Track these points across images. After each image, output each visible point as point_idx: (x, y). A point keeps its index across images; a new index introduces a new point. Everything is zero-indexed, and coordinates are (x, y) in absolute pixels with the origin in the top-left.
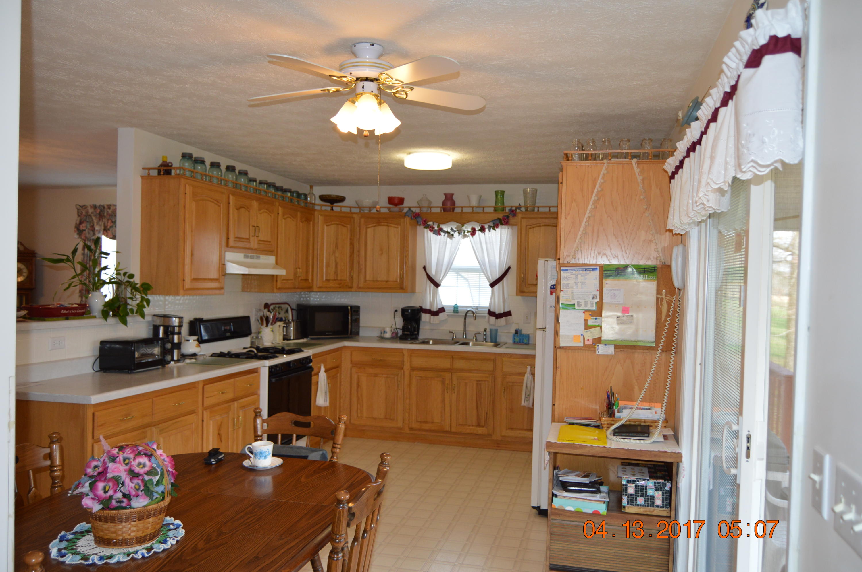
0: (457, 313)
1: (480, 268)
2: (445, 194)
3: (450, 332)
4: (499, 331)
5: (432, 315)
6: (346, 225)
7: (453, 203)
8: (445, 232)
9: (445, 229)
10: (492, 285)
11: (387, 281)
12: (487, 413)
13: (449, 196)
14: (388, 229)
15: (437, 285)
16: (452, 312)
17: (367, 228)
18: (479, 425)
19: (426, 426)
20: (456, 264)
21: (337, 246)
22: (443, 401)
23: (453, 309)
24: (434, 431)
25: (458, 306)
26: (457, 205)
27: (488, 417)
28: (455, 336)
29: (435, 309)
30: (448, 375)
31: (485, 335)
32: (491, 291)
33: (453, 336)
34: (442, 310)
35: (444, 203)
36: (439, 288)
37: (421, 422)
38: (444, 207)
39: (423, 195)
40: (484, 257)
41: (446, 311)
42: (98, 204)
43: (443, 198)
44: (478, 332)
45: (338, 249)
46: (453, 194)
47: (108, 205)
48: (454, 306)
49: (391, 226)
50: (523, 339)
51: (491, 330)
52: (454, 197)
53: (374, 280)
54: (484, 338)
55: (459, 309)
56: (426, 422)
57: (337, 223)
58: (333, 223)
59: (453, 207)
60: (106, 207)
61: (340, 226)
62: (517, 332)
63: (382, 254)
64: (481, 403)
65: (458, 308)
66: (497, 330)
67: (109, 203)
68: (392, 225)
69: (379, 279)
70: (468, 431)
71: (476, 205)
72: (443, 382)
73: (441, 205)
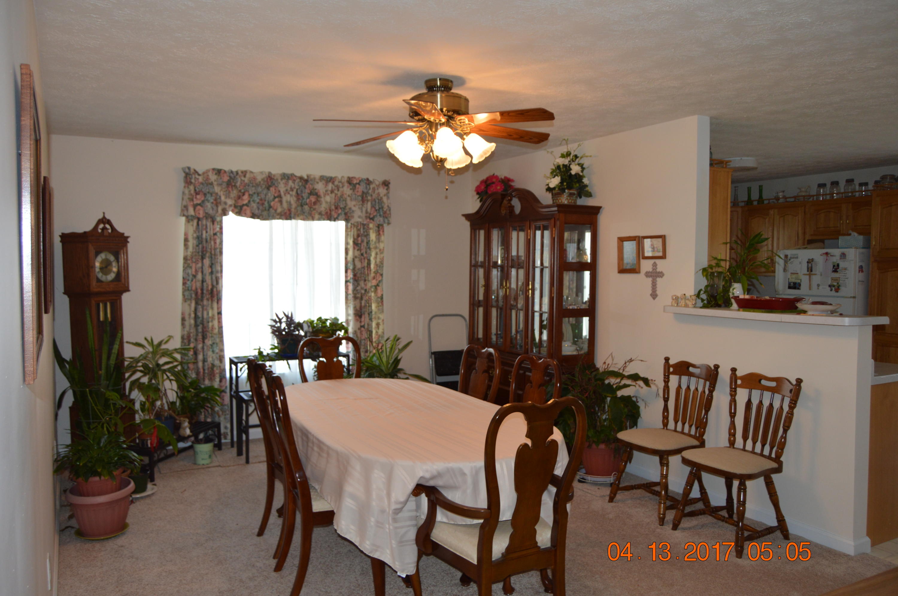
42: (226, 167)
47: (242, 172)
60: (240, 173)
67: (244, 169)
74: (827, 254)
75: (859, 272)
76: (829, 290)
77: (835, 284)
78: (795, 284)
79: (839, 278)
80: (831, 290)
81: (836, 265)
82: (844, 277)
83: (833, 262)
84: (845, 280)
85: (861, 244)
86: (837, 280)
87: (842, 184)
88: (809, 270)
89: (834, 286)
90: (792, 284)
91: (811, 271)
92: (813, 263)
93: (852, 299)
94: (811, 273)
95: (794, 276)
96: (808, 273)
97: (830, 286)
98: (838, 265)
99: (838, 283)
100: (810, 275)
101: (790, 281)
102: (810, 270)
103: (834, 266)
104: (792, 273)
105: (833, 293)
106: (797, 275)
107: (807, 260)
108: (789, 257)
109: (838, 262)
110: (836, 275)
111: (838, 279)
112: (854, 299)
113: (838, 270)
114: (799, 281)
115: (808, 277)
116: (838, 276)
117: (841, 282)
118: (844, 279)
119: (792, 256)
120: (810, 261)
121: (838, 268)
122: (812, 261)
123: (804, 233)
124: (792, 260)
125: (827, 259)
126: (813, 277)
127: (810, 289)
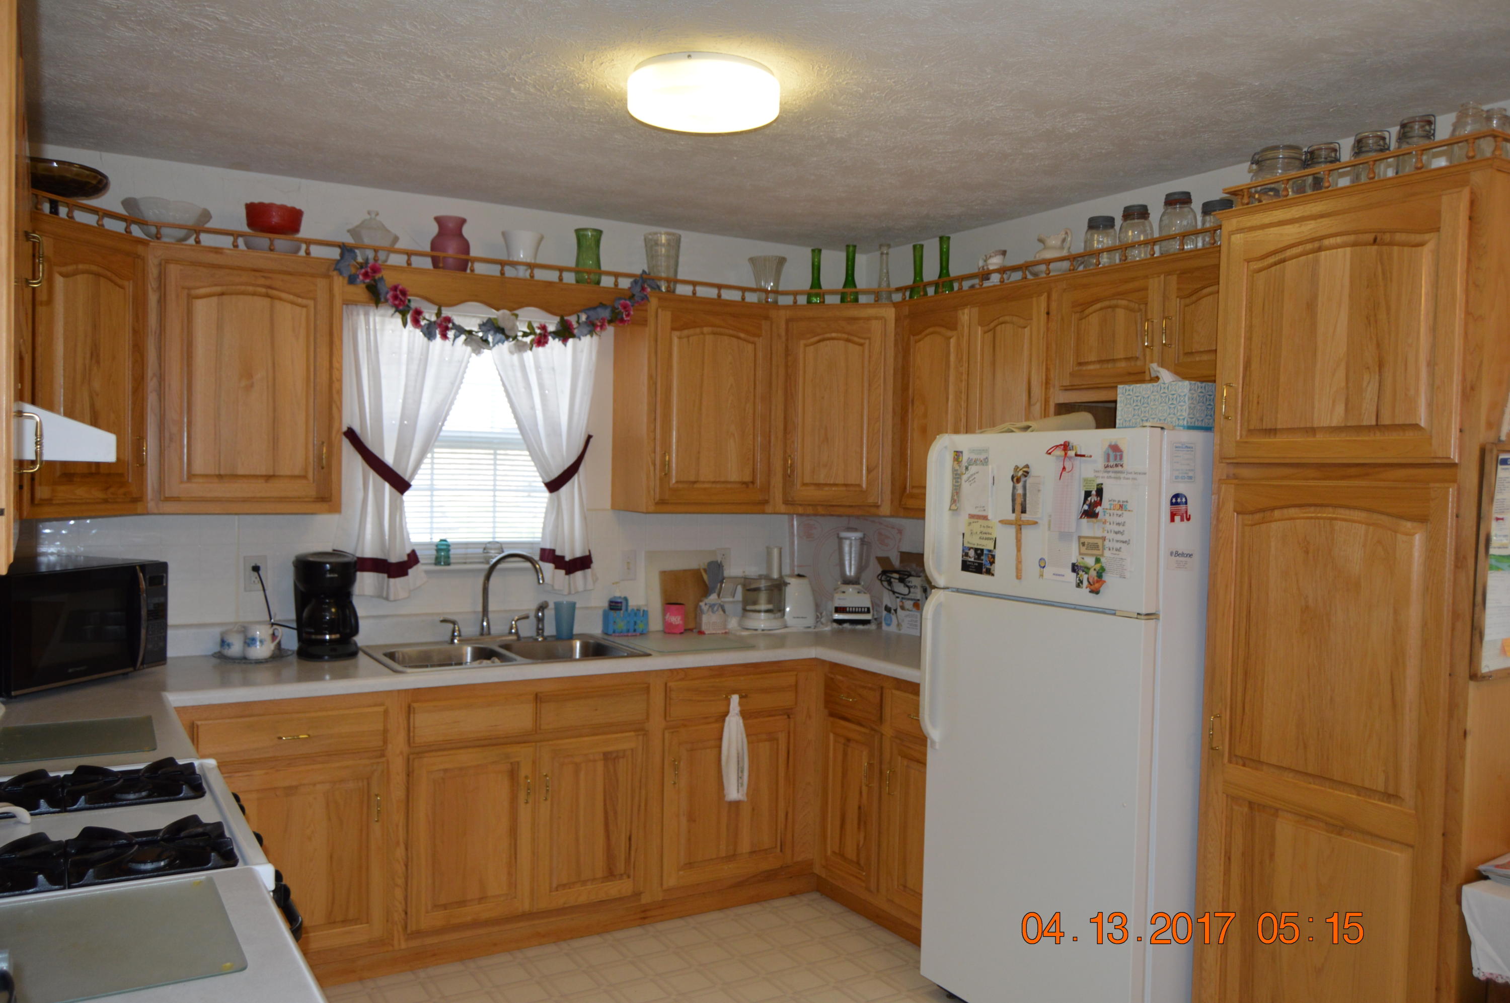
0: (448, 564)
1: (520, 437)
2: (438, 220)
3: (444, 621)
4: (577, 606)
5: (390, 576)
6: (119, 281)
7: (465, 247)
8: (460, 330)
9: (458, 320)
10: (554, 486)
11: (268, 478)
12: (630, 839)
13: (451, 225)
14: (272, 308)
15: (401, 485)
16: (433, 561)
17: (191, 298)
18: (611, 874)
19: (468, 913)
20: (453, 425)
21: (95, 354)
22: (513, 831)
23: (434, 552)
24: (487, 923)
25: (448, 545)
26: (474, 253)
27: (633, 848)
28: (459, 631)
29: (395, 557)
30: (522, 754)
31: (540, 620)
32: (546, 500)
33: (454, 631)
34: (413, 559)
35: (435, 244)
36: (407, 493)
37: (445, 907)
38: (435, 254)
39: (369, 213)
40: (533, 408)
41: (422, 561)
43: (434, 229)
44: (522, 614)
45: (98, 362)
46: (463, 221)
48: (437, 545)
49: (280, 299)
50: (635, 623)
51: (558, 606)
52: (466, 231)
53: (222, 473)
54: (538, 629)
55: (452, 552)
56: (462, 903)
57: (94, 268)
58: (81, 266)
59: (464, 257)
61: (102, 280)
62: (615, 605)
63: (249, 388)
64: (615, 813)
65: (449, 550)
66: (573, 606)
68: (284, 295)
69: (241, 472)
70: (583, 899)
71: (528, 261)
72: (513, 774)
73: (427, 248)
74: (1066, 446)
75: (1172, 520)
76: (1074, 584)
77: (1090, 561)
78: (979, 552)
79: (1104, 539)
80: (1079, 584)
81: (1094, 493)
82: (1119, 537)
83: (1086, 480)
84: (1118, 550)
85: (1184, 411)
86: (1095, 547)
87: (1156, 210)
88: (1018, 508)
89: (1086, 569)
90: (972, 553)
91: (1024, 511)
92: (1030, 481)
93: (1142, 623)
94: (1025, 517)
95: (977, 526)
96: (1012, 517)
97: (1075, 568)
98: (1100, 492)
99: (1098, 561)
100: (1019, 526)
101: (966, 545)
102: (1020, 505)
103: (1088, 494)
104: (972, 516)
105: (1084, 596)
106: (982, 522)
107: (1012, 473)
108: (965, 458)
109: (1099, 481)
110: (1088, 528)
111: (1100, 542)
112: (1152, 622)
113: (1098, 509)
114: (988, 545)
115: (1011, 531)
116: (1099, 533)
117: (1107, 553)
118: (1118, 545)
119: (974, 456)
120: (1020, 476)
121: (1099, 503)
122: (1026, 473)
123: (1047, 383)
124: (973, 469)
125: (1064, 468)
126: (1027, 532)
127: (1019, 577)
